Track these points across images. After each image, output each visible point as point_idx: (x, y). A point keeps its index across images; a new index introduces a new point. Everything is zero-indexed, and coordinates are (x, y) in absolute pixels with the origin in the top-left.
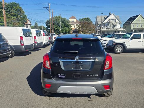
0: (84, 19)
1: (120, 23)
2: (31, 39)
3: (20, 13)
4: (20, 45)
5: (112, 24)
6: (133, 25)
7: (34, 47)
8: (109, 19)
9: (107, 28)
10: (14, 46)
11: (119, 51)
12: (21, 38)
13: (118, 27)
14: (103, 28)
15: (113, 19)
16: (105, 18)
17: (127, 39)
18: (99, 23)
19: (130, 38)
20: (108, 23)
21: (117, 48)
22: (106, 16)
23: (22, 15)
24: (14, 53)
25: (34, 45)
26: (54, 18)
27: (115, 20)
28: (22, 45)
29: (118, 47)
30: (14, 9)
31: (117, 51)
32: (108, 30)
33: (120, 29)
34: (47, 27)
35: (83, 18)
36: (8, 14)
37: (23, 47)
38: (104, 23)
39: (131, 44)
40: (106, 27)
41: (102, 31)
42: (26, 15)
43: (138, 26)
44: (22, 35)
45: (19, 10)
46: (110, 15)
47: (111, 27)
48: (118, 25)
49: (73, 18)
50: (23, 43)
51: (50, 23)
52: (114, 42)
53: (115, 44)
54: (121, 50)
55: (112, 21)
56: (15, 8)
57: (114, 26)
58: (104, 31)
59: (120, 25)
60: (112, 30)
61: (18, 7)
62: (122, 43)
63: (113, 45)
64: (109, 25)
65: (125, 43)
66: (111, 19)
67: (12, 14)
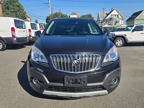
0: (86, 15)
1: (123, 19)
2: (24, 31)
3: (20, 9)
4: (12, 37)
5: (114, 20)
6: (137, 21)
7: (28, 40)
8: (112, 15)
9: (109, 25)
10: (5, 38)
11: (120, 44)
12: (13, 29)
13: (120, 23)
14: (105, 25)
15: (115, 15)
16: (107, 14)
17: (128, 32)
18: (101, 19)
19: (131, 30)
20: (111, 19)
21: (117, 42)
22: (108, 12)
23: (21, 11)
24: (5, 46)
25: (28, 38)
26: (54, 14)
27: (118, 16)
28: (14, 36)
29: (118, 40)
30: (13, 6)
31: (118, 44)
32: (110, 26)
33: (122, 25)
34: (47, 23)
35: (84, 15)
36: (7, 10)
37: (15, 39)
38: (105, 19)
39: (132, 36)
40: (108, 23)
41: (104, 28)
42: (25, 12)
43: (141, 22)
44: (14, 26)
45: (18, 6)
46: (112, 11)
47: (114, 23)
48: (121, 20)
49: (74, 14)
50: (14, 35)
51: (50, 19)
52: (114, 35)
53: (115, 36)
54: (121, 44)
55: (114, 16)
56: (14, 4)
57: (116, 22)
58: (106, 28)
59: (123, 21)
60: (115, 26)
61: (17, 3)
62: (123, 36)
63: (113, 37)
64: (112, 21)
65: (126, 36)
66: (114, 15)
67: (11, 10)
